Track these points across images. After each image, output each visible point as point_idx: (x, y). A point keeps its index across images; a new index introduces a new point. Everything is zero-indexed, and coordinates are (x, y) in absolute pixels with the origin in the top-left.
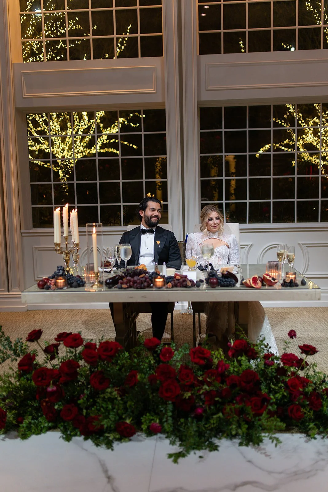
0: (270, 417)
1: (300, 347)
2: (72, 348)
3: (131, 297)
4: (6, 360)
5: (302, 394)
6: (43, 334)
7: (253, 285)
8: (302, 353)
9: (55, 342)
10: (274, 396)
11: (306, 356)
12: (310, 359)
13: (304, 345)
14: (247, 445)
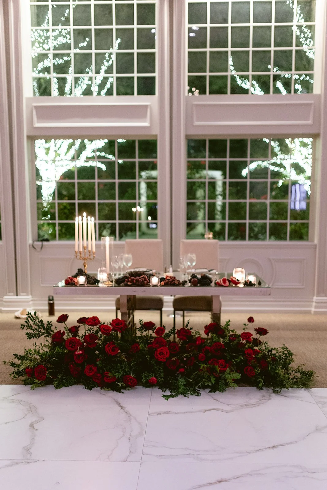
0: (231, 372)
1: (256, 330)
2: (92, 326)
3: (135, 292)
4: (40, 336)
5: (254, 359)
6: (69, 317)
7: (223, 284)
8: (257, 334)
9: (77, 324)
10: (234, 360)
11: (259, 336)
12: (262, 338)
13: (259, 328)
14: (215, 392)
